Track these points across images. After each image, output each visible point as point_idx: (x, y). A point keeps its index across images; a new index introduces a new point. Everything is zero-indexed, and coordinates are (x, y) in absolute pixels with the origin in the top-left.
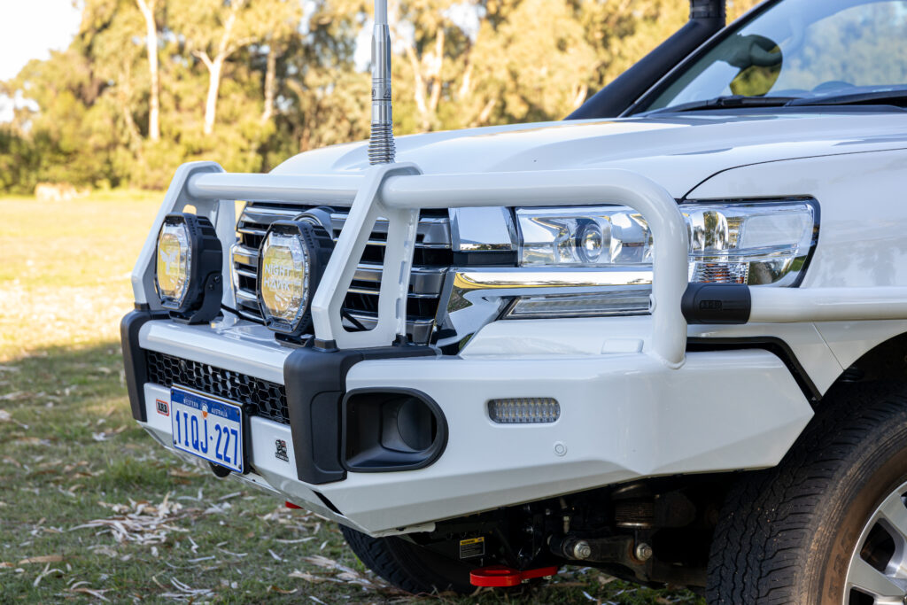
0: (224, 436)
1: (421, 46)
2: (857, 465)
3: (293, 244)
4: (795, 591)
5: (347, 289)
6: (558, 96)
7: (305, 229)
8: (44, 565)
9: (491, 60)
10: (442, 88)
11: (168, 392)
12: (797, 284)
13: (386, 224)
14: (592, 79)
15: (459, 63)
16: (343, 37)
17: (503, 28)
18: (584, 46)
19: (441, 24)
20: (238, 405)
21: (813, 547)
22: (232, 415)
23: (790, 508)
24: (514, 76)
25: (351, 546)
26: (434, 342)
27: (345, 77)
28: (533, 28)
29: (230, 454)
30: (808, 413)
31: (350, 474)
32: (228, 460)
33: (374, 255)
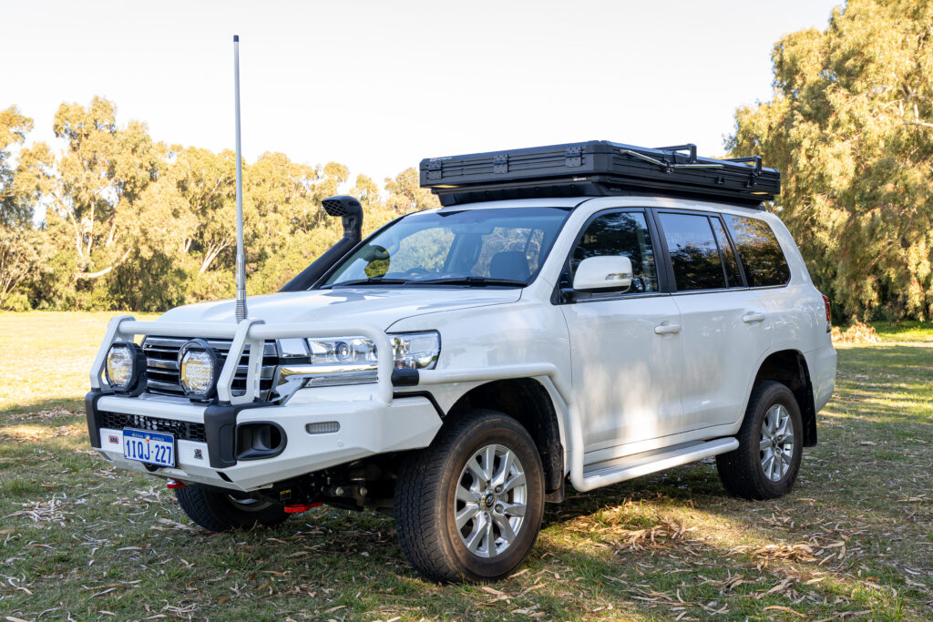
0: (161, 451)
1: (79, 213)
2: (459, 445)
3: (205, 357)
4: (436, 500)
5: (234, 378)
6: (174, 246)
7: (209, 350)
8: (6, 535)
9: (128, 223)
10: (94, 240)
11: (122, 432)
12: (434, 368)
13: (249, 346)
14: (196, 235)
15: (106, 224)
16: (24, 205)
17: (137, 202)
18: (190, 213)
19: (93, 199)
20: (172, 435)
21: (443, 481)
22: (168, 439)
23: (431, 465)
24: (145, 233)
25: (185, 511)
26: (271, 399)
27: (26, 233)
28: (157, 202)
29: (166, 458)
30: (440, 423)
31: (238, 462)
32: (164, 462)
33: (244, 361)
